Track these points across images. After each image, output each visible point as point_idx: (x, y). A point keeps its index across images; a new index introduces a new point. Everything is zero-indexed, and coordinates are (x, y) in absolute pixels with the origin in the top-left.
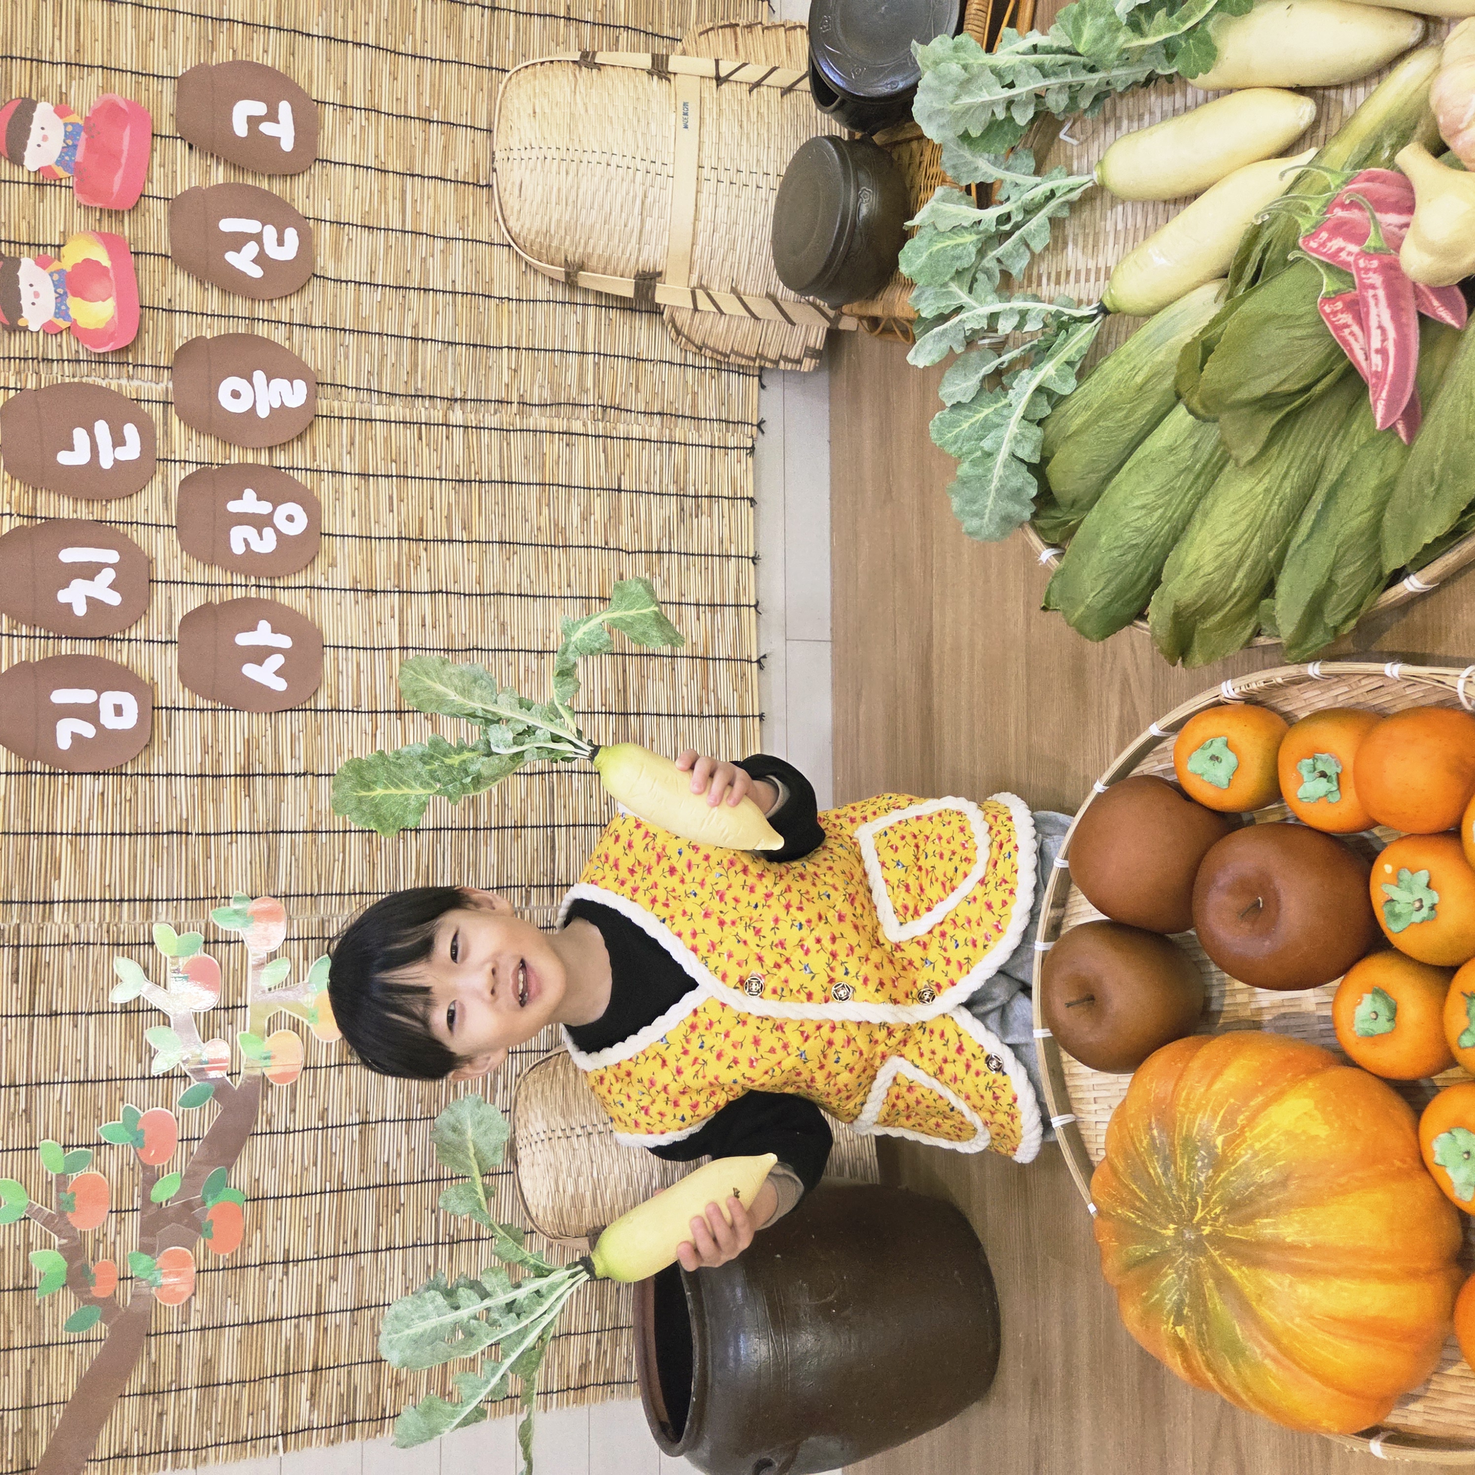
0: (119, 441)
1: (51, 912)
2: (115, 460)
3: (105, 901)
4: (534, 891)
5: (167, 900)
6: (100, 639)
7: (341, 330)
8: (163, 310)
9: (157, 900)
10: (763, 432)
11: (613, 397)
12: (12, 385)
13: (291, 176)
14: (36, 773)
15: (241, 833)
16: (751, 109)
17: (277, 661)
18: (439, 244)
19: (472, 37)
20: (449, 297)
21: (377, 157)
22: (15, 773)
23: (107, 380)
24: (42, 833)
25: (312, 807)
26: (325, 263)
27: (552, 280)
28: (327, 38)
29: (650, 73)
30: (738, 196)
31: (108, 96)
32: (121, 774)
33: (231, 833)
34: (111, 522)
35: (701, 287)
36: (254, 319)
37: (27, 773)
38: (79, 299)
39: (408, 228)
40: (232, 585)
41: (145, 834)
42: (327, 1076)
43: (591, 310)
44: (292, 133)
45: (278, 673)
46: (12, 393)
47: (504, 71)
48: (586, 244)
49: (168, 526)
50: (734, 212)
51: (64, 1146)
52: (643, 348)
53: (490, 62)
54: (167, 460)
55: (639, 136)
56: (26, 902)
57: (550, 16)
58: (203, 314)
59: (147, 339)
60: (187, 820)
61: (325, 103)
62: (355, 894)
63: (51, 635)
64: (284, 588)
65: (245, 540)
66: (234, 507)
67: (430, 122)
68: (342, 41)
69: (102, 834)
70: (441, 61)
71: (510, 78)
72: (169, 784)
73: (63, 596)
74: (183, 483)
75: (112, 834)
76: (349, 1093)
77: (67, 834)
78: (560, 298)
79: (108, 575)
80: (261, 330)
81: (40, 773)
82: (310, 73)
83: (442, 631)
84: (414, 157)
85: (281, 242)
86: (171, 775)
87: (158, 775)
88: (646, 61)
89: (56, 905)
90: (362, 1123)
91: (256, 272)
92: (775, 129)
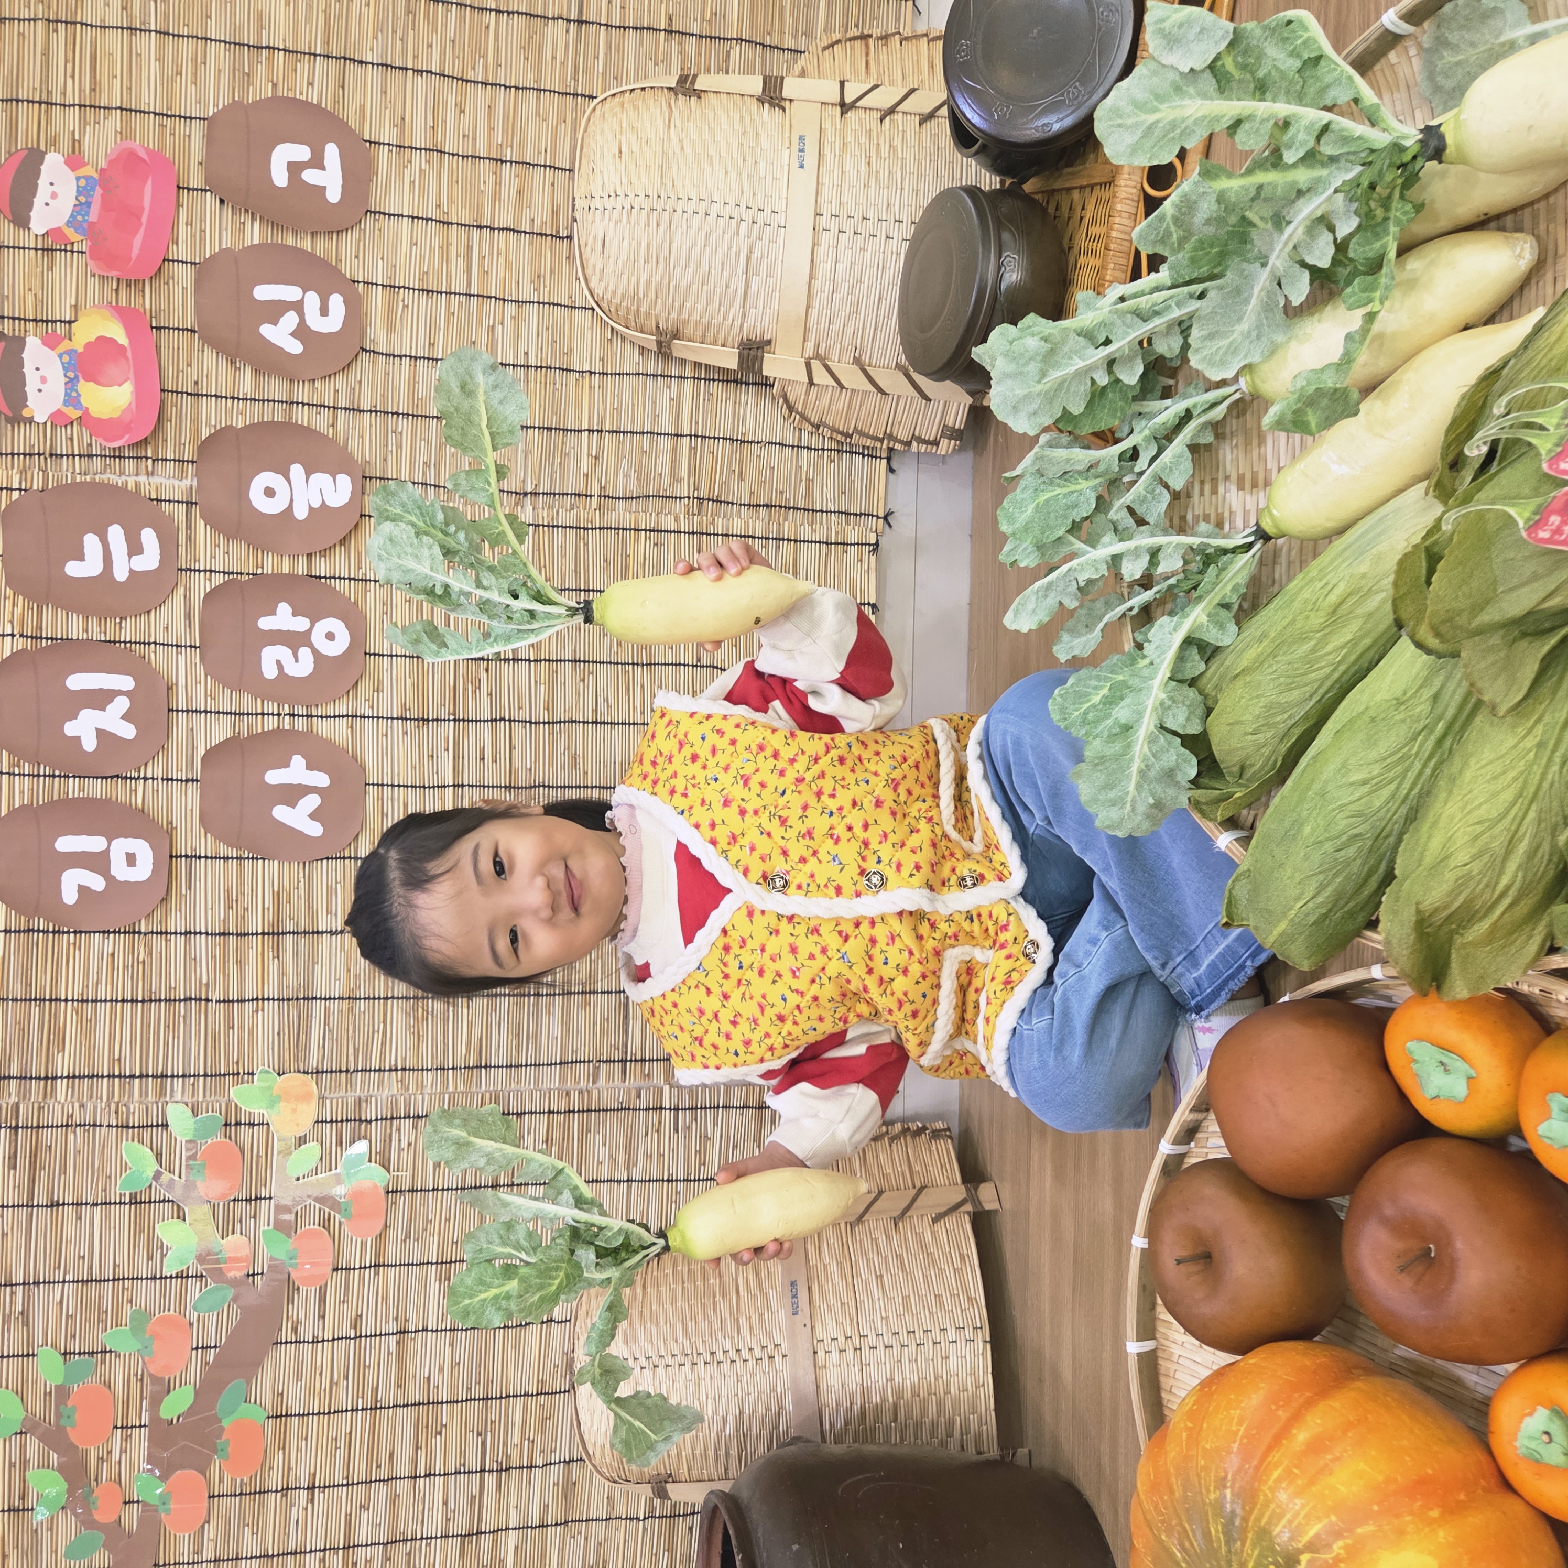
0: (135, 548)
1: (54, 1089)
2: (131, 571)
3: (114, 1076)
4: (603, 1067)
5: (184, 1076)
6: (112, 777)
7: (393, 414)
8: (188, 394)
9: (172, 1076)
10: (890, 526)
11: (711, 487)
12: (16, 485)
13: (338, 232)
14: (38, 931)
15: (268, 999)
16: (882, 142)
17: (312, 802)
18: (511, 309)
19: (554, 58)
20: (520, 372)
21: (438, 206)
22: (15, 931)
23: (124, 478)
24: (44, 1000)
25: (349, 970)
26: (377, 335)
27: (642, 349)
28: (382, 65)
29: (759, 99)
30: (863, 249)
31: (129, 144)
32: (134, 932)
33: (257, 999)
34: (125, 642)
35: (817, 356)
36: (292, 403)
37: (29, 931)
38: (92, 384)
39: (474, 291)
40: (263, 714)
41: (160, 1000)
42: (362, 1279)
43: (688, 384)
44: (340, 181)
45: (314, 816)
46: (16, 495)
47: (592, 97)
48: (681, 307)
49: (191, 646)
50: (858, 268)
51: (65, 1354)
52: (749, 429)
53: (576, 87)
54: (190, 570)
55: (745, 177)
56: (25, 1078)
57: (648, 29)
58: (233, 398)
59: (170, 429)
60: (207, 985)
61: (379, 144)
62: (396, 1070)
63: (57, 773)
64: (322, 717)
65: (278, 662)
66: (265, 623)
67: (502, 162)
68: (400, 68)
69: (111, 1001)
70: (517, 88)
71: (594, 109)
72: (187, 943)
73: (70, 729)
74: (207, 595)
75: (123, 1001)
76: (386, 1299)
77: (73, 1000)
78: (651, 371)
79: (122, 704)
80: (302, 416)
81: (43, 931)
82: (363, 108)
83: (504, 764)
84: (483, 206)
85: (324, 311)
86: (190, 933)
87: (176, 933)
88: (755, 85)
89: (59, 1081)
90: (400, 1332)
91: (295, 347)
92: (911, 165)
